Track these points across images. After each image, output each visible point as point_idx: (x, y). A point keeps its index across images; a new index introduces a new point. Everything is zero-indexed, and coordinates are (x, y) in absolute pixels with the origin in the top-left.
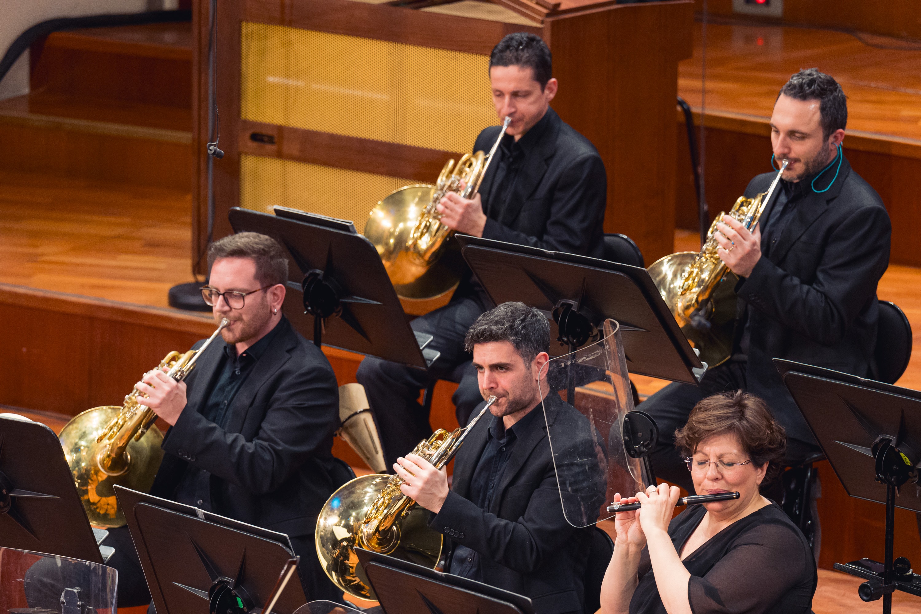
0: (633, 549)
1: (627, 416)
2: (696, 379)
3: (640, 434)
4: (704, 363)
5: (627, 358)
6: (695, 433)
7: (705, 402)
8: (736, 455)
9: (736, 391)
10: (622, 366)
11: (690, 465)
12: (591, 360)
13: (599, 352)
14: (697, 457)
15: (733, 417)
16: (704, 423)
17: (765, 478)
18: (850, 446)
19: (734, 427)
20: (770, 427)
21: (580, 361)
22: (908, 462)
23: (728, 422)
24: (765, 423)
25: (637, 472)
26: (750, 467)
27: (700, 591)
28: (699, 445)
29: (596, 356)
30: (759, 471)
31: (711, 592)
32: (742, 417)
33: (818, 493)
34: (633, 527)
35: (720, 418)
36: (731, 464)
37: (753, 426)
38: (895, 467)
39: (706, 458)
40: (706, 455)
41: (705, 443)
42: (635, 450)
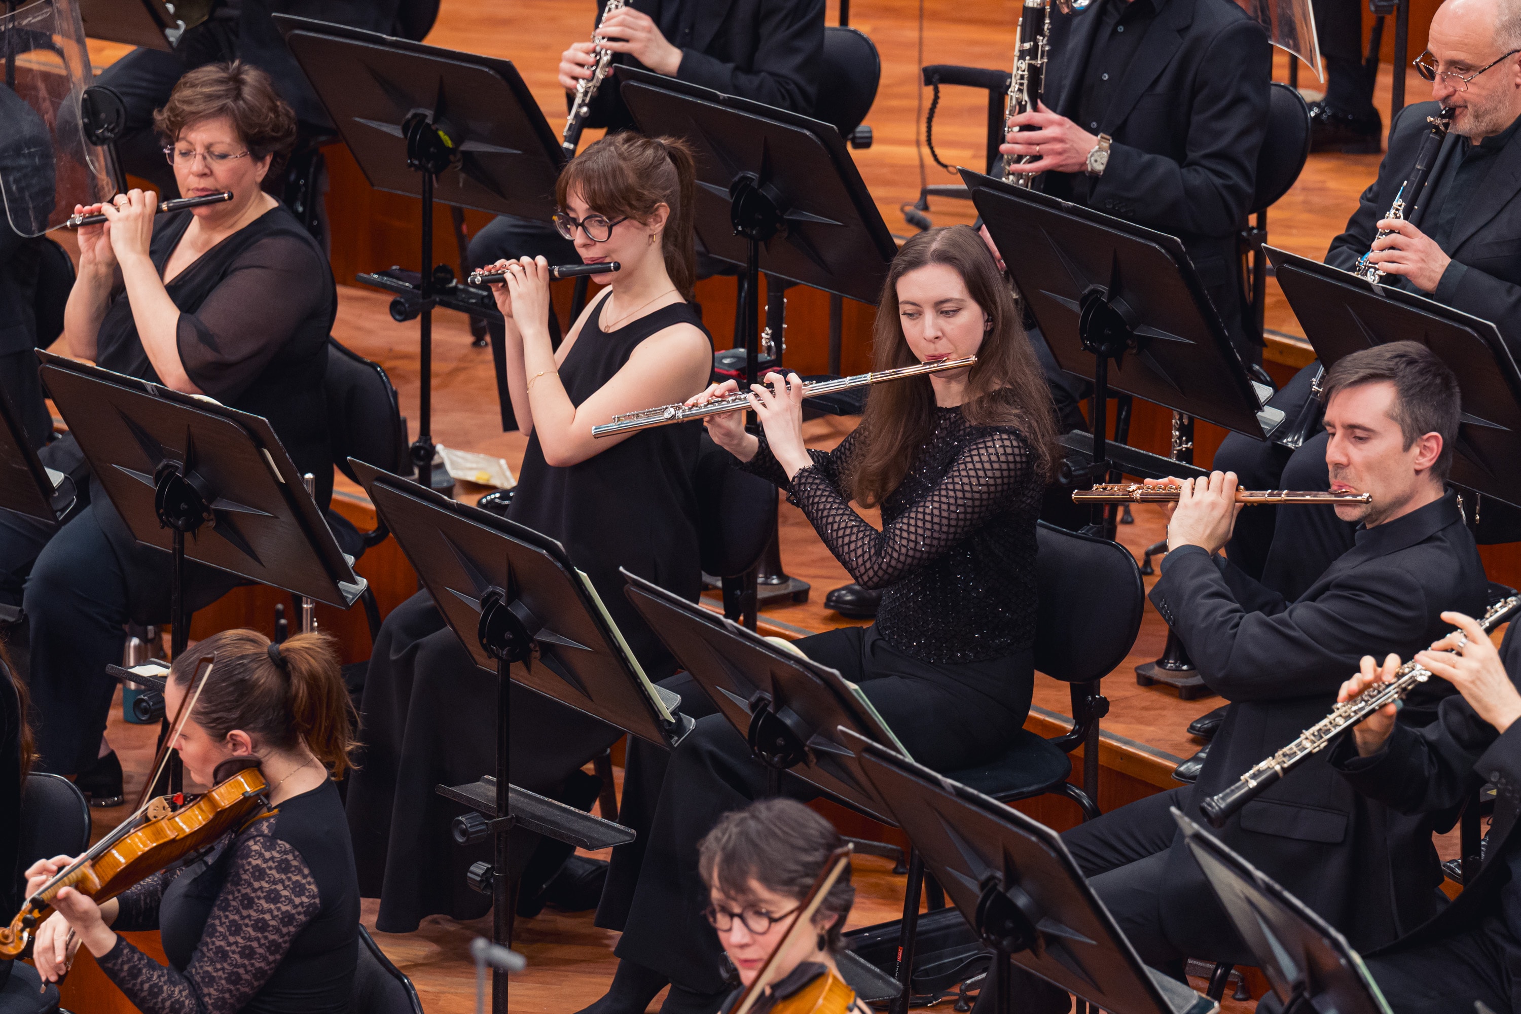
0: (103, 270)
1: (86, 92)
2: (170, 43)
3: (103, 115)
4: (180, 22)
5: (84, 20)
6: (176, 116)
7: (192, 75)
8: (229, 144)
9: (233, 62)
10: (77, 30)
11: (171, 156)
12: (39, 21)
13: (47, 11)
14: (180, 146)
15: (226, 96)
16: (189, 102)
17: (267, 175)
18: (374, 124)
19: (226, 110)
20: (274, 109)
21: (25, 22)
22: (449, 143)
23: (220, 103)
24: (268, 103)
25: (99, 164)
26: (248, 160)
27: (191, 336)
28: (183, 130)
29: (44, 16)
30: (260, 165)
31: (205, 337)
32: (238, 96)
33: (325, 185)
34: (101, 243)
35: (210, 97)
36: (223, 156)
37: (252, 109)
38: (432, 149)
39: (190, 147)
40: (190, 143)
41: (191, 128)
42: (97, 136)
